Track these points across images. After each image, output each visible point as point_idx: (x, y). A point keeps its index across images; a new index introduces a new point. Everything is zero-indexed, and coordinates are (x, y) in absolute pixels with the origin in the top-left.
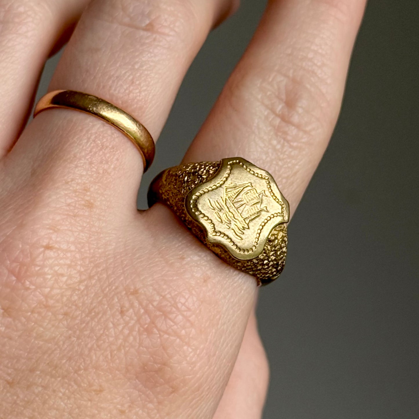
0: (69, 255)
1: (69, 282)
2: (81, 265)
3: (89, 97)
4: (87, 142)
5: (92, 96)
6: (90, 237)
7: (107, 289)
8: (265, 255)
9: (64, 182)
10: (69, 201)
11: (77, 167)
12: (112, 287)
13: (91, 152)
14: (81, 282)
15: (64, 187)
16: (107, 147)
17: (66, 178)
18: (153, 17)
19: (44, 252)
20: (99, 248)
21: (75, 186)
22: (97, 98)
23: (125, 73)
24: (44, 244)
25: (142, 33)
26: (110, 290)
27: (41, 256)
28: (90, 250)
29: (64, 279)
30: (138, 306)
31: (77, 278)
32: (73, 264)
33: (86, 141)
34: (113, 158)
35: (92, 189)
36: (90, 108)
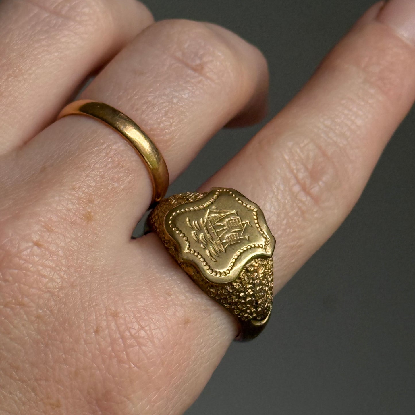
0: (55, 258)
1: (50, 285)
2: (65, 271)
3: (120, 114)
4: (105, 157)
5: (123, 114)
6: (80, 248)
7: (87, 304)
8: (240, 285)
9: (71, 187)
10: (70, 206)
11: (88, 176)
12: (92, 303)
13: (105, 166)
14: (61, 288)
15: (69, 192)
16: (122, 167)
17: (74, 183)
18: (205, 59)
19: (32, 247)
20: (87, 261)
21: (81, 194)
22: (128, 117)
23: (163, 103)
24: (35, 239)
25: (190, 72)
26: (89, 305)
27: (29, 251)
28: (77, 259)
29: (45, 281)
30: (115, 329)
31: (58, 283)
32: (58, 268)
33: (104, 154)
34: (125, 179)
35: (96, 202)
36: (118, 125)
